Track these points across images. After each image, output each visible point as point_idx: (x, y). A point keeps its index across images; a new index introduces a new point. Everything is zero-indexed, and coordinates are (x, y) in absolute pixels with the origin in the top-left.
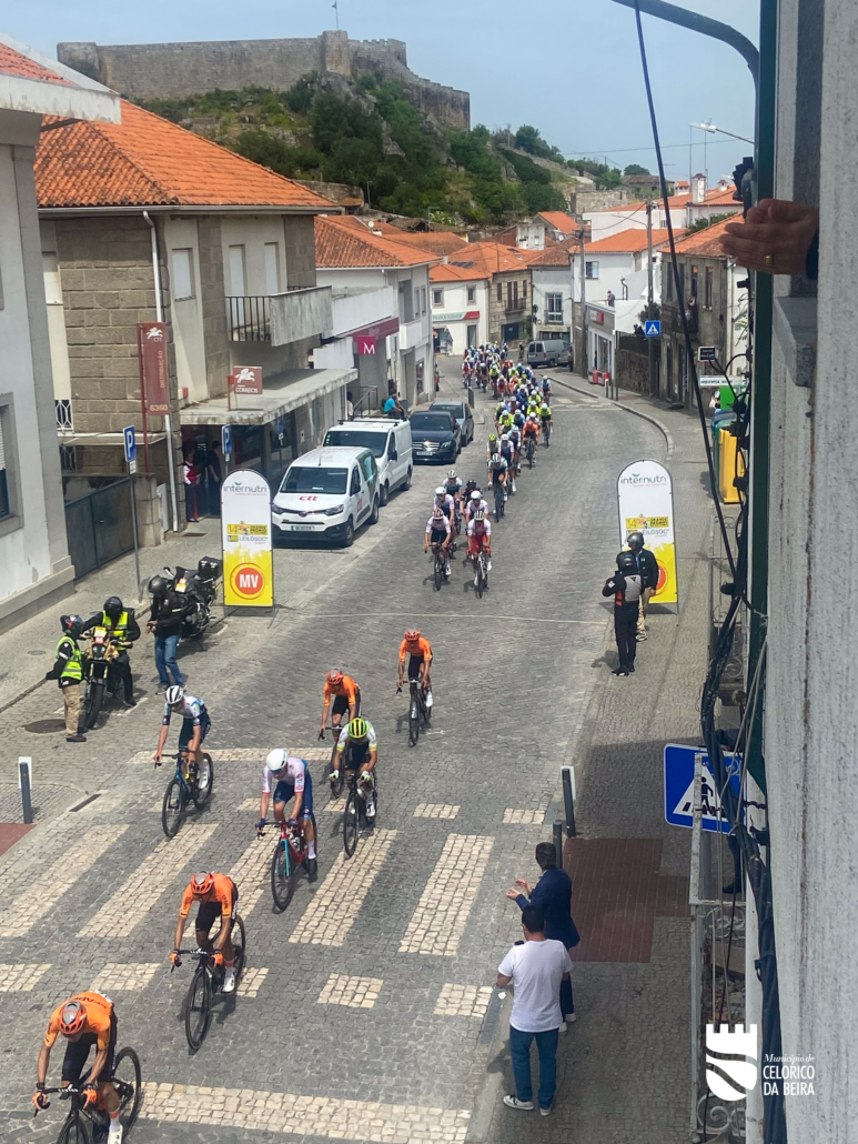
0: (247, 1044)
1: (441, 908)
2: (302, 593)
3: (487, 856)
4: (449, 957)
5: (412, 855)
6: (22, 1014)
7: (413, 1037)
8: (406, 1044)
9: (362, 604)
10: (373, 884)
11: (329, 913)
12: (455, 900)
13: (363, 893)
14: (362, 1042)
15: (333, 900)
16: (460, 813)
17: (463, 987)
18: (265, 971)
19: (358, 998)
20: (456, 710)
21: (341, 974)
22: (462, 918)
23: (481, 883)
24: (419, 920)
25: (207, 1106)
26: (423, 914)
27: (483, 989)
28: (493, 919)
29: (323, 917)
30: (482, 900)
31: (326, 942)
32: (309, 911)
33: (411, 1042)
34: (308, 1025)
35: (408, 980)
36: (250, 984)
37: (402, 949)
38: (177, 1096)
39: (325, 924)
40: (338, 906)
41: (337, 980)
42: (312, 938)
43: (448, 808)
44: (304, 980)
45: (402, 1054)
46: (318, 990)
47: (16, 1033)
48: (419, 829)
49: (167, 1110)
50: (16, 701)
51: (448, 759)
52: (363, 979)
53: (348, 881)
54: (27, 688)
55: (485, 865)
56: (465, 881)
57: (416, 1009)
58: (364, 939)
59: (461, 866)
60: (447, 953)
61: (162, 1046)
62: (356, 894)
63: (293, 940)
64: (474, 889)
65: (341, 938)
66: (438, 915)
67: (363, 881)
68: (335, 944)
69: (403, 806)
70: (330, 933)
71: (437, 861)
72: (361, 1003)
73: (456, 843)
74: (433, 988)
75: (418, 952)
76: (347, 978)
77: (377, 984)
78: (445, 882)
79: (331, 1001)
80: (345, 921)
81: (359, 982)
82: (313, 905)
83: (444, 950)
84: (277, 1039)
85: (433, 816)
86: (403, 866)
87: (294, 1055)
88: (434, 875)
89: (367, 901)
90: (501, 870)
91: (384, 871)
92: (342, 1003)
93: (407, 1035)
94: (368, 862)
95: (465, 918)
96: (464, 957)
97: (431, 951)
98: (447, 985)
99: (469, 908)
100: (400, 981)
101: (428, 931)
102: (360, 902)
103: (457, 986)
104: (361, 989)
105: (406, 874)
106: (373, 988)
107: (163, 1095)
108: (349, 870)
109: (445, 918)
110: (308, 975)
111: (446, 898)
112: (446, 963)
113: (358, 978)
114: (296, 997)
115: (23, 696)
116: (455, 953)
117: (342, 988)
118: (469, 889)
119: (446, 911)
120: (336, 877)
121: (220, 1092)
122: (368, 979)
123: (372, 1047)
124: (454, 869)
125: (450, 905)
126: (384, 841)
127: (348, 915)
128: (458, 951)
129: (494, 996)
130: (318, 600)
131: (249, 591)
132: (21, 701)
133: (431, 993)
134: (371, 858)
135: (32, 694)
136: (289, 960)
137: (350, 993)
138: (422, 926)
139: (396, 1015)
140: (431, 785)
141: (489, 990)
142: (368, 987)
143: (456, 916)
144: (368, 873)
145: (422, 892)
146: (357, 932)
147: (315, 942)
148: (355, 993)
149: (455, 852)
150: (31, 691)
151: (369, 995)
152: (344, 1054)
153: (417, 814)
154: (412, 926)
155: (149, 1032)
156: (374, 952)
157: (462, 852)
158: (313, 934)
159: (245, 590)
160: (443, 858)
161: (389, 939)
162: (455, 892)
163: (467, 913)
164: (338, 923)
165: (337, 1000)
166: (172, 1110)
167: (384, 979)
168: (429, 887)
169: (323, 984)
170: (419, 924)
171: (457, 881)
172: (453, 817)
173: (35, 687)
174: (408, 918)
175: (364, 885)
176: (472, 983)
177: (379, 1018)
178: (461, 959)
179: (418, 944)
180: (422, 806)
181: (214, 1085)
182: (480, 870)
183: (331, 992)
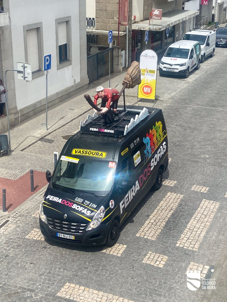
0: (114, 275)
1: (195, 230)
2: (166, 95)
3: (216, 210)
4: (195, 251)
5: (187, 206)
6: (39, 249)
7: (176, 282)
8: (173, 285)
9: (187, 101)
10: (171, 216)
11: (153, 226)
12: (201, 227)
13: (167, 219)
14: (156, 281)
15: (155, 221)
16: (208, 191)
17: (198, 265)
18: (125, 246)
19: (158, 263)
20: (214, 147)
21: (153, 252)
22: (202, 235)
23: (212, 221)
24: (186, 234)
25: (95, 298)
26: (187, 231)
27: (206, 267)
28: (214, 238)
29: (150, 227)
30: (211, 229)
31: (149, 238)
32: (146, 224)
33: (174, 284)
34: (137, 271)
35: (177, 258)
36: (119, 251)
37: (177, 245)
38: (85, 292)
39: (150, 230)
40: (157, 223)
41: (151, 254)
42: (145, 235)
43: (204, 188)
44: (139, 252)
45: (171, 289)
46: (143, 257)
47: (36, 257)
48: (192, 196)
49: (81, 298)
50: (61, 127)
51: (208, 168)
52: (161, 255)
53: (162, 213)
54: (66, 123)
55: (215, 214)
56: (206, 220)
57: (178, 271)
58: (164, 239)
59: (205, 213)
60: (194, 249)
61: (84, 271)
62: (164, 219)
63: (138, 235)
64: (209, 224)
65: (155, 237)
66: (193, 232)
67: (167, 214)
68: (153, 239)
69: (187, 185)
70: (151, 234)
71: (197, 209)
72: (158, 265)
73: (205, 203)
74: (187, 263)
75: (183, 247)
76: (155, 254)
77: (166, 258)
78: (198, 219)
79: (148, 262)
80: (158, 230)
81: (159, 256)
82: (147, 222)
83: (193, 248)
84: (125, 275)
85: (198, 191)
86: (183, 210)
87: (131, 283)
88: (194, 216)
89: (168, 223)
90: (220, 217)
91: (176, 211)
92: (152, 264)
93: (174, 281)
94: (171, 207)
95: (203, 235)
96: (200, 252)
97: (188, 247)
98: (192, 263)
99: (205, 231)
100: (175, 258)
101: (188, 239)
102: (165, 223)
103: (196, 264)
104: (160, 259)
105: (184, 213)
106: (164, 260)
107: (81, 291)
108: (163, 209)
109: (196, 234)
110: (141, 250)
111: (197, 226)
112: (193, 253)
113: (159, 255)
114: (135, 259)
115: (64, 125)
116: (197, 250)
117: (152, 258)
118: (207, 223)
119: (197, 231)
120: (158, 211)
121: (101, 293)
122: (163, 255)
123: (159, 284)
124: (202, 214)
125: (199, 229)
126: (178, 199)
127: (159, 228)
128: (198, 249)
129: (209, 270)
130: (172, 98)
131: (147, 93)
132: (63, 127)
133: (185, 265)
134: (172, 205)
135: (67, 125)
136: (135, 243)
137: (155, 260)
138: (186, 236)
139: (171, 272)
140: (200, 177)
141: (208, 267)
142: (162, 259)
143: (200, 234)
144: (170, 211)
145: (189, 222)
146: (162, 235)
147: (145, 237)
148: (157, 261)
149: (204, 207)
150: (67, 123)
151: (162, 262)
152: (149, 285)
153: (192, 189)
154: (183, 236)
155: (80, 264)
156: (166, 245)
157: (206, 207)
158: (145, 233)
159: (145, 93)
160: (199, 209)
161: (173, 240)
162: (201, 224)
163: (205, 233)
164: (155, 231)
165: (150, 262)
166: (82, 298)
167: (168, 256)
168: (192, 220)
169: (145, 255)
170: (186, 235)
171: (203, 219)
172: (206, 192)
173: (69, 122)
174: (181, 232)
175: (168, 216)
176: (202, 263)
177: (165, 272)
178: (199, 252)
179: (184, 244)
180: (195, 186)
181: (99, 290)
182: (212, 216)
183: (148, 259)
